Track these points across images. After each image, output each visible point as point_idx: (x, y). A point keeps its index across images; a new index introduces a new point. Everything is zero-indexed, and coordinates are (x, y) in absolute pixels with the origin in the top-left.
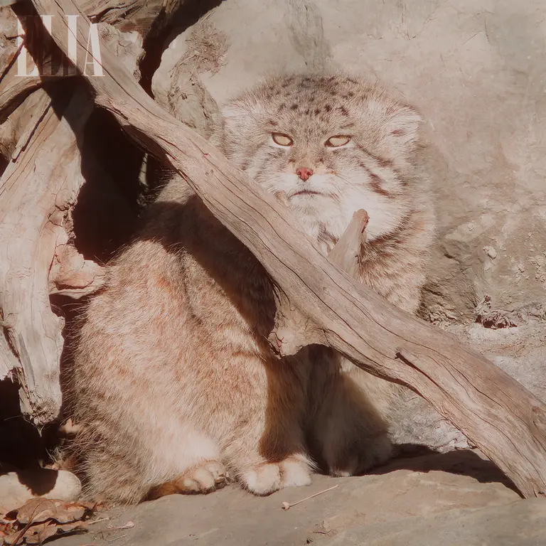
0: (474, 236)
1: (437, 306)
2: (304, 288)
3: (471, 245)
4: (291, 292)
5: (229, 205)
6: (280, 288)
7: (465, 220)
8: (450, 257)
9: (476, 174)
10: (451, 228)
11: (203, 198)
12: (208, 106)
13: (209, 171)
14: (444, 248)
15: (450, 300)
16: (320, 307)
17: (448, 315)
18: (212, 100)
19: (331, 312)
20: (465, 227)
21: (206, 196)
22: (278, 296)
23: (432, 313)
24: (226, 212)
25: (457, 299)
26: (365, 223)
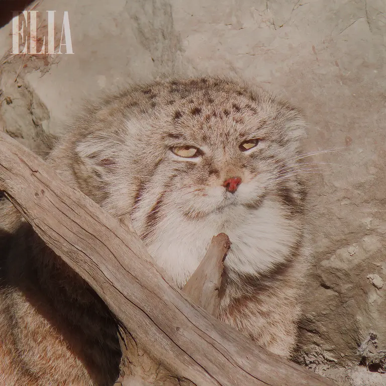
0: (356, 262)
1: (313, 346)
2: (154, 329)
3: (351, 273)
4: (140, 335)
5: (64, 231)
6: (125, 328)
7: (345, 243)
8: (327, 287)
9: (357, 189)
10: (329, 253)
11: (33, 224)
12: (37, 111)
13: (39, 192)
14: (320, 277)
15: (328, 339)
16: (173, 352)
17: (327, 357)
18: (41, 105)
19: (186, 357)
20: (344, 252)
21: (36, 221)
22: (123, 339)
23: (307, 354)
24: (62, 240)
25: (337, 338)
26: (225, 250)
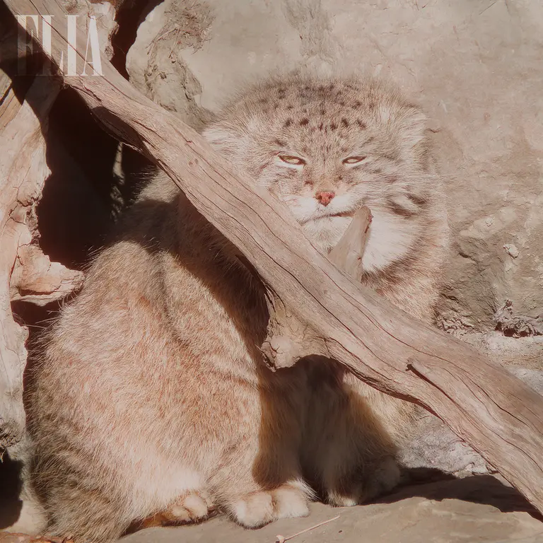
0: (493, 232)
1: (451, 311)
2: (302, 292)
3: (489, 244)
4: (289, 298)
5: (218, 200)
6: (273, 291)
7: (484, 214)
8: (466, 256)
9: (495, 162)
10: (467, 223)
11: (185, 191)
12: (190, 85)
13: (193, 161)
14: (458, 246)
15: (466, 306)
16: (321, 314)
17: (464, 322)
18: (194, 80)
19: (333, 318)
20: (483, 223)
21: (190, 189)
22: (271, 302)
23: (446, 320)
24: (214, 207)
25: (474, 305)
26: (368, 222)
